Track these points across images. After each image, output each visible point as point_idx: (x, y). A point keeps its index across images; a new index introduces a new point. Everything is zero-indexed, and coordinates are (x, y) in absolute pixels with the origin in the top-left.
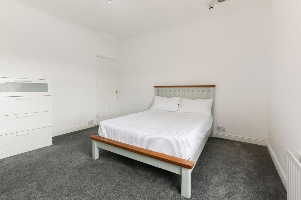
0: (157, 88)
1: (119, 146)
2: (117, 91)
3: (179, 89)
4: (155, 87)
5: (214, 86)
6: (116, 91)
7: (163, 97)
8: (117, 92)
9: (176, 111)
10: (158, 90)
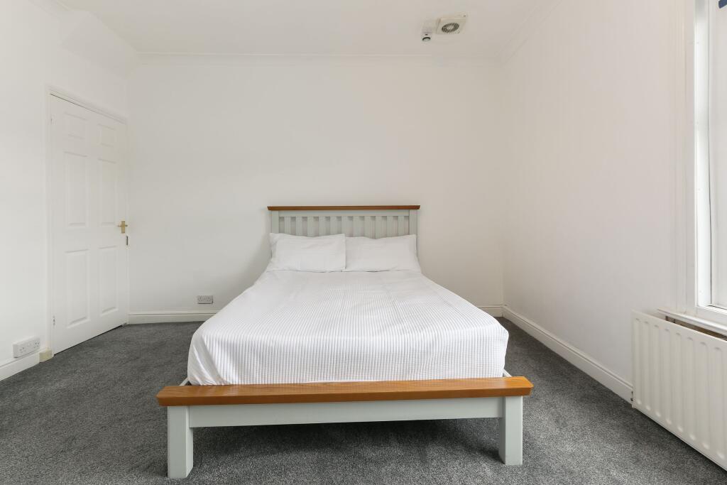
0: (276, 213)
1: (285, 396)
2: (126, 224)
3: (339, 216)
4: (271, 209)
5: (417, 207)
6: (120, 224)
7: (295, 235)
8: (123, 226)
9: (344, 269)
10: (281, 219)
